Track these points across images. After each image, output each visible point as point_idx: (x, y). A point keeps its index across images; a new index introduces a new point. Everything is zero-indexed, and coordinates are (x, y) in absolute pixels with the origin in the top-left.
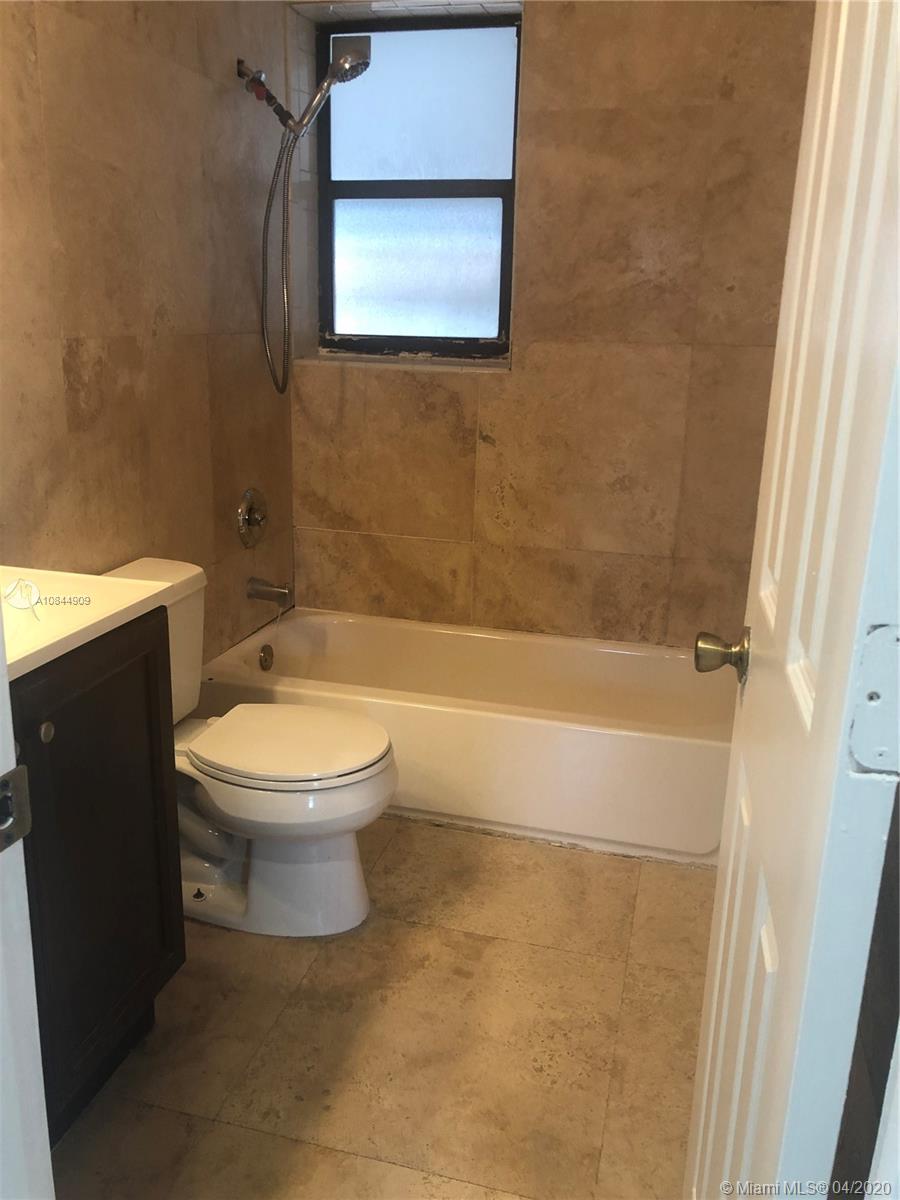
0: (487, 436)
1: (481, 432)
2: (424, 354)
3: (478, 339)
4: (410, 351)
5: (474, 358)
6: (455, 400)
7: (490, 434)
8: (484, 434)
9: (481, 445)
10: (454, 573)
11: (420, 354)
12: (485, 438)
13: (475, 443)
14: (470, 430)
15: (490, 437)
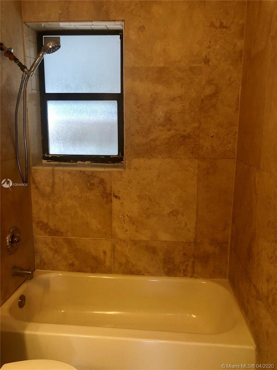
0: (116, 196)
1: (114, 195)
2: (88, 162)
3: (110, 156)
4: (82, 161)
5: (109, 163)
6: (102, 181)
7: (117, 195)
8: (115, 195)
9: (114, 199)
10: (105, 252)
11: (86, 162)
12: (116, 197)
13: (112, 199)
14: (109, 193)
15: (118, 196)
